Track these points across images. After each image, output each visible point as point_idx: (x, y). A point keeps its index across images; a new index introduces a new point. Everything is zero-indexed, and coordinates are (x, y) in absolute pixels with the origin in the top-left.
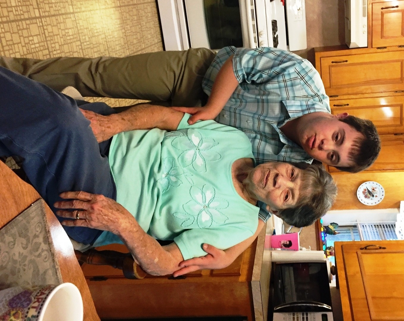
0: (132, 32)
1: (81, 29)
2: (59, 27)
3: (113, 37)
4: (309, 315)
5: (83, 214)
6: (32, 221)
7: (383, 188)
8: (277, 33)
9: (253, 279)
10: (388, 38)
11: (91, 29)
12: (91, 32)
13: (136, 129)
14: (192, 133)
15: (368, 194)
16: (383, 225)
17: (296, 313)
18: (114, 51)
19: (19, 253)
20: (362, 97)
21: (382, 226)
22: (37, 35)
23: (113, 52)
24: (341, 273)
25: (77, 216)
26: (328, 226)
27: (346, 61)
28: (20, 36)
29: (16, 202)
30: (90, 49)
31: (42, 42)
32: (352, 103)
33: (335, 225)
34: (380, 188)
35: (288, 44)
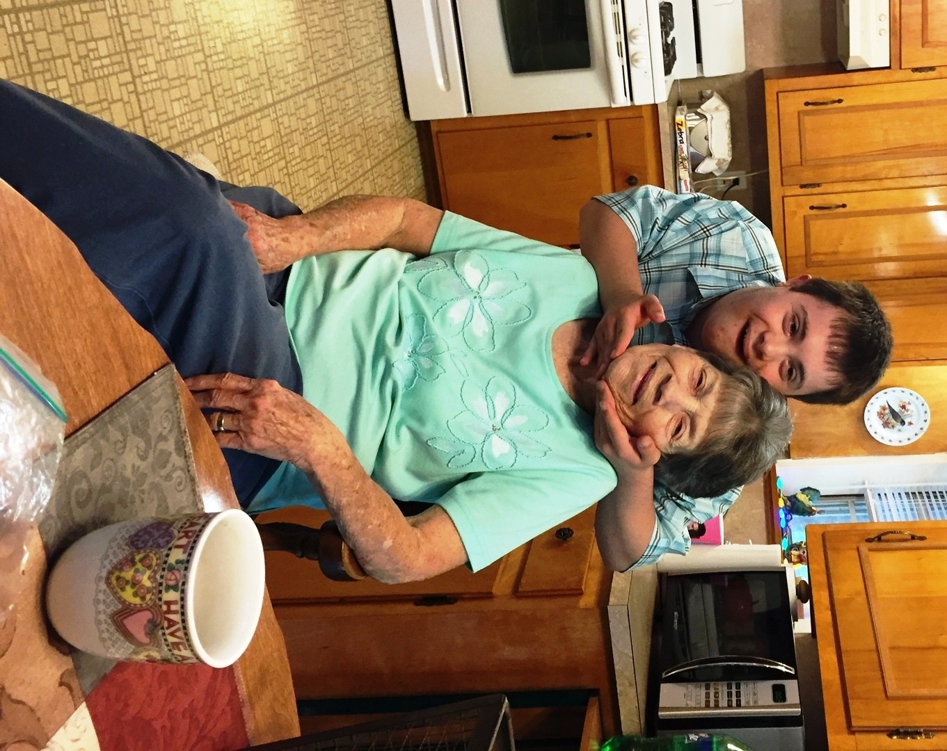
0: (323, 30)
1: (205, 24)
2: (155, 19)
3: (279, 43)
4: (742, 687)
5: (232, 420)
6: (155, 407)
7: (926, 404)
8: (672, 34)
9: (612, 600)
10: (938, 44)
11: (228, 23)
12: (227, 30)
13: (345, 249)
14: (465, 259)
15: (891, 417)
16: (927, 493)
17: (712, 684)
18: (281, 75)
19: (133, 466)
20: (876, 187)
21: (925, 495)
22: (105, 38)
23: (280, 78)
24: (821, 596)
25: (220, 424)
26: (795, 496)
27: (840, 101)
28: (67, 40)
29: (127, 366)
30: (226, 71)
31: (117, 53)
32: (852, 201)
33: (811, 491)
34: (919, 403)
35: (699, 60)
